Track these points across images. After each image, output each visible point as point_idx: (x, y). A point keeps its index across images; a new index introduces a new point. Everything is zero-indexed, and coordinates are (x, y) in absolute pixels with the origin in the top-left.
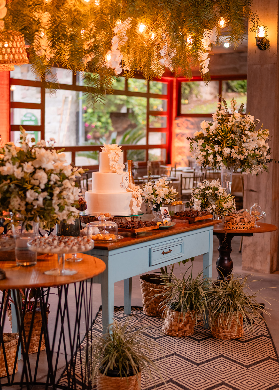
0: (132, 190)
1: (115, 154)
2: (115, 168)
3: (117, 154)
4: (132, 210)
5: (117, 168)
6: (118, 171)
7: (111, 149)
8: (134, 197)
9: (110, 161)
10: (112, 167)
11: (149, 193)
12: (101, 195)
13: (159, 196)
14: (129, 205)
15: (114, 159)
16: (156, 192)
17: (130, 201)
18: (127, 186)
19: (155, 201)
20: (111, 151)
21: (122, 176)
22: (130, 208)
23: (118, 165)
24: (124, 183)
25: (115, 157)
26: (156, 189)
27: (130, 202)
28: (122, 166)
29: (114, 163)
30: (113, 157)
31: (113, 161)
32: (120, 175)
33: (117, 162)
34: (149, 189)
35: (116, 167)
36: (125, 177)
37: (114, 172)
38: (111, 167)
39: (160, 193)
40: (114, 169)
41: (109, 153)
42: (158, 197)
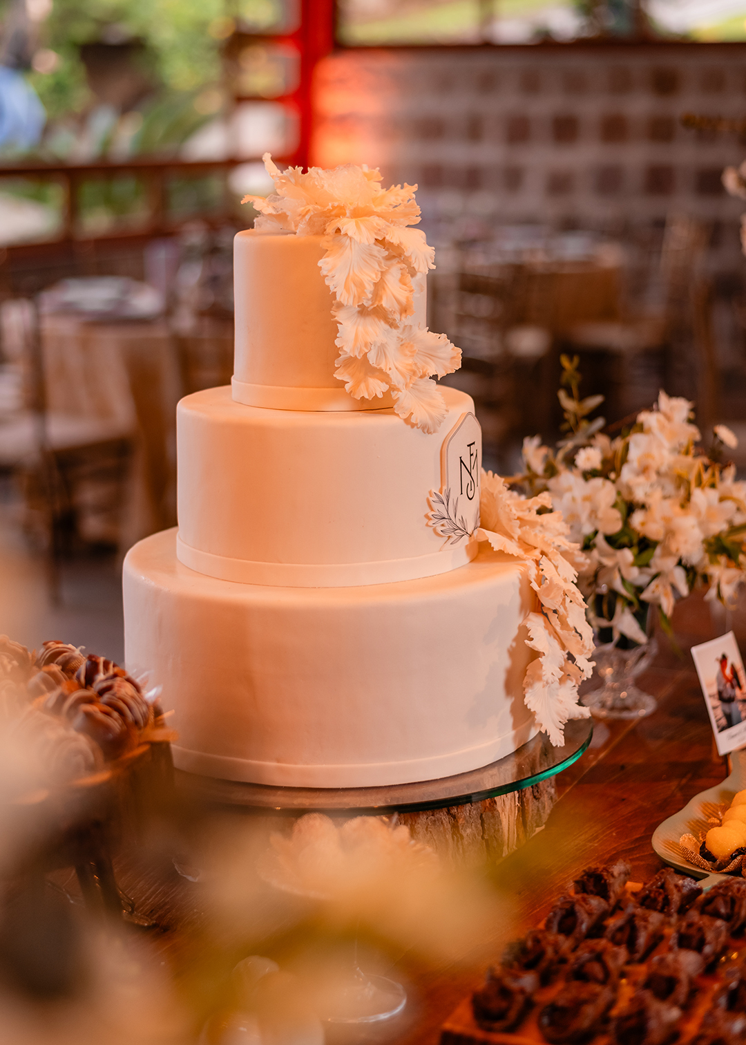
0: (513, 548)
1: (381, 252)
2: (384, 377)
3: (394, 253)
4: (523, 715)
5: (396, 378)
6: (405, 398)
7: (340, 212)
8: (535, 605)
9: (340, 316)
10: (362, 366)
11: (587, 529)
12: (278, 617)
13: (667, 553)
14: (502, 677)
15: (377, 295)
16: (637, 519)
17: (509, 642)
18: (468, 512)
19: (639, 590)
20: (348, 225)
21: (437, 439)
22: (507, 704)
23: (403, 345)
24: (455, 493)
25: (379, 286)
26: (639, 495)
27: (512, 653)
28: (430, 354)
29: (375, 331)
30: (369, 277)
31: (363, 312)
32: (426, 429)
33: (393, 325)
34: (587, 499)
35: (395, 364)
36: (458, 450)
37: (379, 406)
38: (350, 361)
39: (670, 533)
40: (376, 388)
41: (324, 242)
42: (662, 562)
